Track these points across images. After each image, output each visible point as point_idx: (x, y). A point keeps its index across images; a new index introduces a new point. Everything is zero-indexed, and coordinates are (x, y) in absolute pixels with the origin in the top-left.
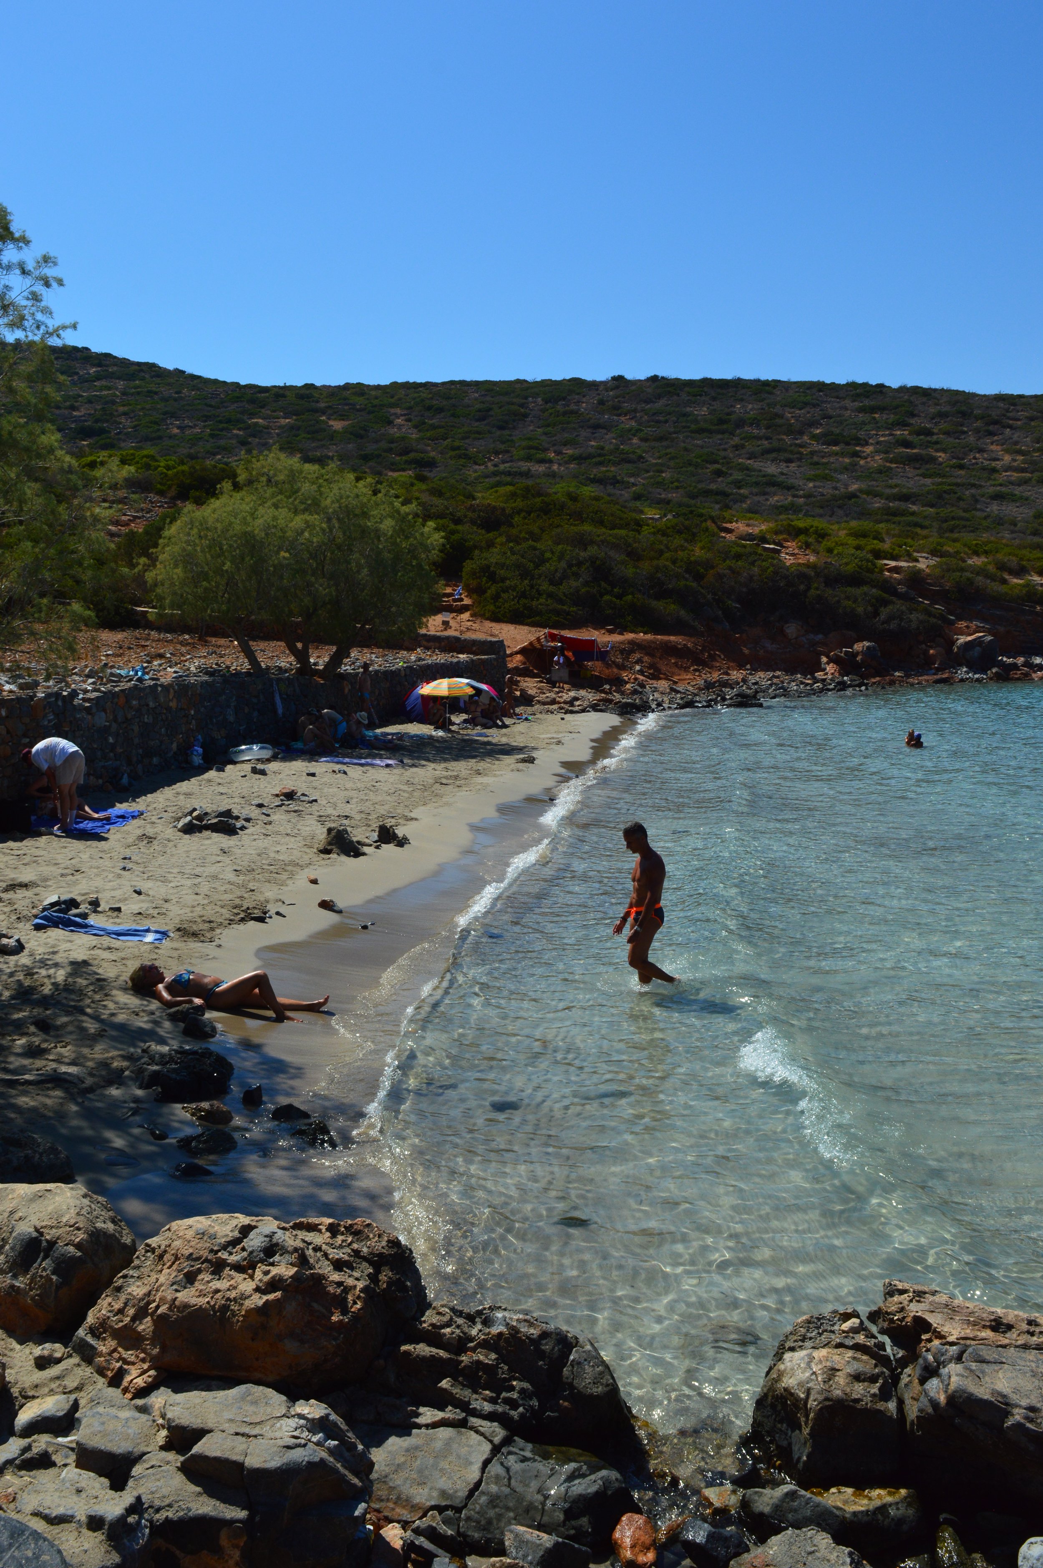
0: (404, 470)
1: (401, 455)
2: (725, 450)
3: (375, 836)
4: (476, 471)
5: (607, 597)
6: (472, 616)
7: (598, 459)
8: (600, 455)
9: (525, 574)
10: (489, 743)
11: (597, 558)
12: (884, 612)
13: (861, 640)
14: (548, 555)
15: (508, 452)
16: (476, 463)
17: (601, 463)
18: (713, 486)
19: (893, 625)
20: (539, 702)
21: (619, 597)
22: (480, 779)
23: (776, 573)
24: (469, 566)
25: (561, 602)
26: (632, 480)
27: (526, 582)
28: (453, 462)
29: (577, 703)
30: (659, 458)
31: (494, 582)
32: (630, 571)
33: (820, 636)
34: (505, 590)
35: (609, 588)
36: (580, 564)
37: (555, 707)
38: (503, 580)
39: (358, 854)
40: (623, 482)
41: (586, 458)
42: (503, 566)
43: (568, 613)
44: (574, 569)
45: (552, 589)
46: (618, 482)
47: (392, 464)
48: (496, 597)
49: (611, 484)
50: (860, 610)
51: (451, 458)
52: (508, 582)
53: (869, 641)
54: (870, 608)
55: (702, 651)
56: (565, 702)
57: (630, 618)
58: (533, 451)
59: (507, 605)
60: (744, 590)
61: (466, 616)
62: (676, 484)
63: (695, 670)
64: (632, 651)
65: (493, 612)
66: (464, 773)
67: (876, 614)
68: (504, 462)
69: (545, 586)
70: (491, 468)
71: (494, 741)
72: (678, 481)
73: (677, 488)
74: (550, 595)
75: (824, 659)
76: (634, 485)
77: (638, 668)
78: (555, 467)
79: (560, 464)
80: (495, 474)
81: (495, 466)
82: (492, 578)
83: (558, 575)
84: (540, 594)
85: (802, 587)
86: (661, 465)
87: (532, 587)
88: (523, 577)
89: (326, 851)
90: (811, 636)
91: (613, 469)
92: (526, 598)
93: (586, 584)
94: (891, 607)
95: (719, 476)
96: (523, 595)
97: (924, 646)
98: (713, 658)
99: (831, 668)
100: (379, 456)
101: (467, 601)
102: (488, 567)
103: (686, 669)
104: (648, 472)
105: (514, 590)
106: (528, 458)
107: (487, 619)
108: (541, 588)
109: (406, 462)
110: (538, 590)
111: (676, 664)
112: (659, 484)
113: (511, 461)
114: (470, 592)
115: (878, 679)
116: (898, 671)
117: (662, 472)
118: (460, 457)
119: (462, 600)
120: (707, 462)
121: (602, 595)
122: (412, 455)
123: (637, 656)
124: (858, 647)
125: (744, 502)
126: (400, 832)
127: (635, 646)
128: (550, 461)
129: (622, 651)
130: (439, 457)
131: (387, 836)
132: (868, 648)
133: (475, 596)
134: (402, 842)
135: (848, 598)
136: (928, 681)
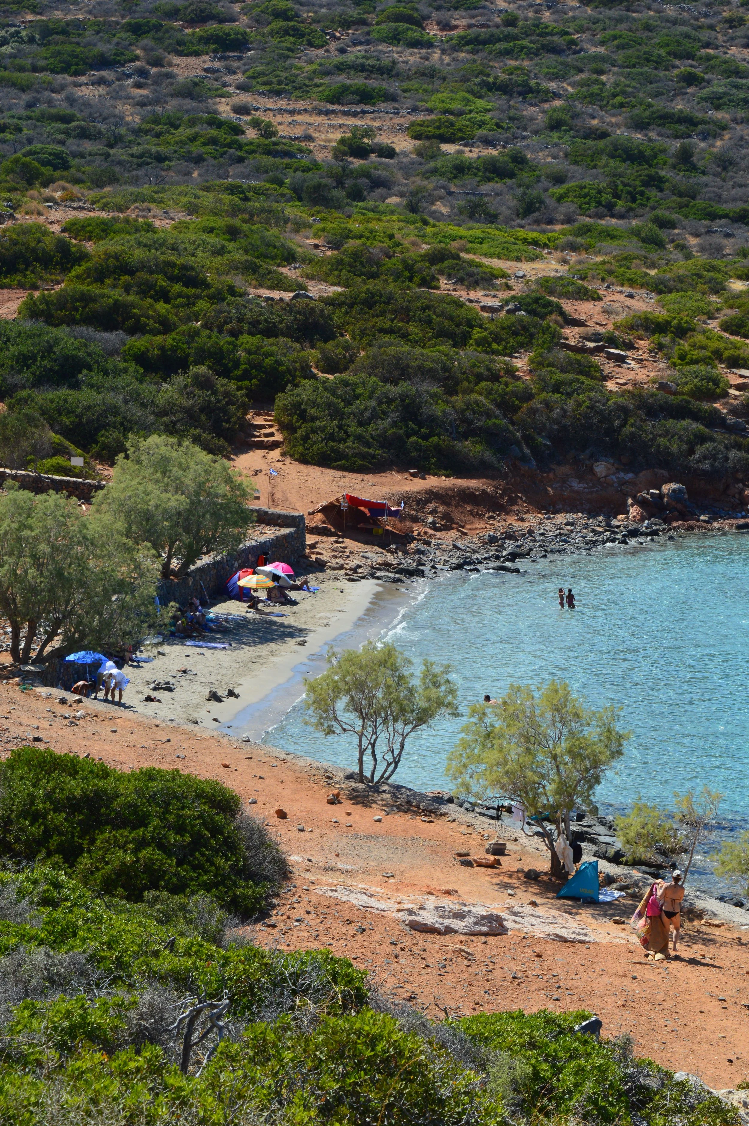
0: (197, 54)
1: (192, 22)
2: (712, 27)
3: (226, 693)
4: (310, 62)
5: (413, 439)
6: (283, 454)
7: (503, 46)
8: (508, 38)
9: (336, 413)
10: (282, 625)
11: (407, 396)
12: (700, 450)
13: (670, 481)
14: (359, 390)
15: (363, 22)
16: (311, 44)
17: (507, 53)
18: (679, 106)
19: (705, 466)
20: (330, 567)
21: (425, 438)
22: (273, 659)
23: (591, 408)
24: (282, 400)
25: (368, 445)
26: (553, 86)
27: (335, 422)
28: (275, 41)
29: (360, 570)
30: (603, 43)
31: (305, 421)
32: (439, 409)
33: (631, 475)
34: (314, 431)
35: (416, 428)
36: (390, 401)
37: (342, 572)
38: (314, 419)
39: (221, 701)
40: (538, 91)
41: (485, 42)
42: (314, 404)
43: (374, 457)
44: (384, 406)
45: (360, 430)
46: (531, 90)
47: (180, 43)
48: (306, 438)
49: (520, 94)
50: (675, 448)
51: (272, 34)
52: (317, 423)
53: (678, 482)
54: (685, 447)
55: (502, 496)
56: (350, 569)
57: (433, 460)
58: (403, 26)
59: (315, 448)
60: (556, 427)
61: (276, 454)
62: (619, 99)
63: (490, 518)
64: (428, 501)
65: (302, 454)
66: (265, 653)
67: (691, 451)
68: (355, 43)
69: (353, 428)
70: (337, 58)
71: (286, 623)
72: (624, 93)
73: (622, 105)
74: (359, 438)
75: (630, 501)
76: (556, 95)
77: (430, 519)
78: (436, 55)
79: (443, 52)
80: (341, 68)
81: (342, 51)
82: (303, 416)
83: (367, 414)
84: (348, 436)
85: (617, 423)
86: (602, 59)
87: (340, 427)
88: (332, 418)
89: (209, 700)
90: (622, 475)
91: (526, 63)
92: (334, 441)
93: (394, 424)
94: (707, 445)
95: (690, 85)
96: (331, 437)
97: (741, 485)
98: (513, 501)
99: (634, 511)
100: (158, 27)
101: (278, 437)
102: (300, 404)
103: (481, 517)
104: (581, 71)
105: (323, 431)
106: (394, 38)
107: (296, 460)
108: (350, 429)
109: (201, 39)
110: (346, 432)
111: (471, 513)
112: (593, 98)
113: (368, 42)
114: (282, 427)
115: (680, 522)
116: (703, 513)
117: (601, 72)
118: (286, 32)
119: (272, 435)
120: (676, 56)
121: (408, 436)
122: (212, 27)
123: (432, 506)
124: (666, 488)
125: (720, 136)
126: (236, 691)
127: (432, 495)
128: (429, 45)
129: (418, 502)
130: (252, 33)
131: (231, 693)
132: (674, 491)
133: (285, 432)
134: (237, 697)
135: (666, 434)
136: (731, 525)
